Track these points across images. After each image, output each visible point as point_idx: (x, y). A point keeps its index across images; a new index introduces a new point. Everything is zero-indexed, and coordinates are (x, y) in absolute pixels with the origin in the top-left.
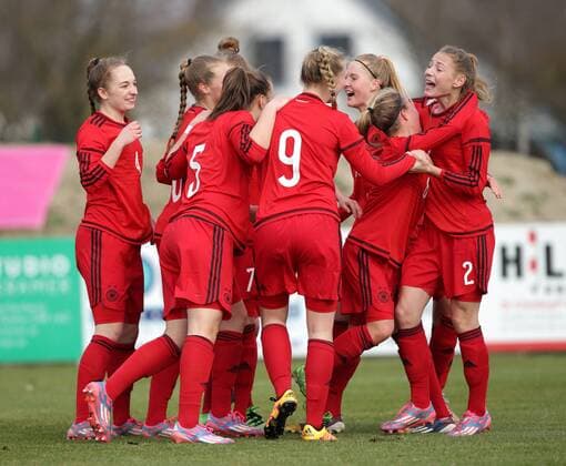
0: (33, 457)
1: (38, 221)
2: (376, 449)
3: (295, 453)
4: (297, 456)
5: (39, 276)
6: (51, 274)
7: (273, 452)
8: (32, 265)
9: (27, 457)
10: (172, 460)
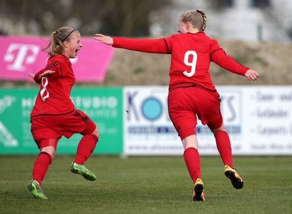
0: (99, 206)
1: (101, 78)
2: (283, 207)
3: (239, 208)
4: (240, 209)
5: (100, 108)
6: (107, 107)
7: (228, 207)
8: (97, 102)
9: (95, 206)
10: (174, 210)
